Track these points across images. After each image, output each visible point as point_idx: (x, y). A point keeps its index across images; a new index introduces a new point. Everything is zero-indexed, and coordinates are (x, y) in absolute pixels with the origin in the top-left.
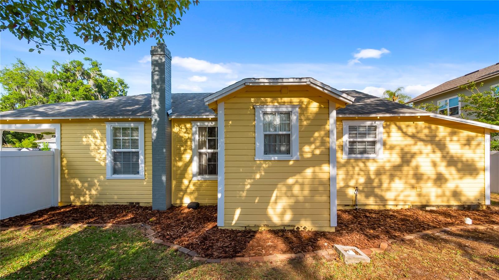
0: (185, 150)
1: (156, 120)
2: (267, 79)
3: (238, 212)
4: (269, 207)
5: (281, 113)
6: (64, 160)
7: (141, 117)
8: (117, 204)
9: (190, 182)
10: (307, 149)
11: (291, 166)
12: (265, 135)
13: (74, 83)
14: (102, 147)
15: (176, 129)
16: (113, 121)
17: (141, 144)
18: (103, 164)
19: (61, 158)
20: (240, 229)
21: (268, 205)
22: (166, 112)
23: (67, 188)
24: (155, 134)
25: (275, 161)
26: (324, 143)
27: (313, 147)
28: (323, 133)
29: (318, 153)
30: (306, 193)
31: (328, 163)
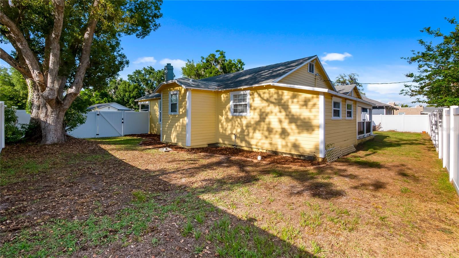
3: (165, 136)
4: (171, 135)
5: (175, 94)
6: (151, 116)
11: (177, 117)
12: (171, 104)
14: (158, 111)
16: (159, 99)
18: (158, 117)
23: (151, 127)
25: (173, 115)
26: (185, 107)
27: (182, 109)
28: (185, 102)
29: (184, 111)
30: (180, 130)
31: (186, 116)
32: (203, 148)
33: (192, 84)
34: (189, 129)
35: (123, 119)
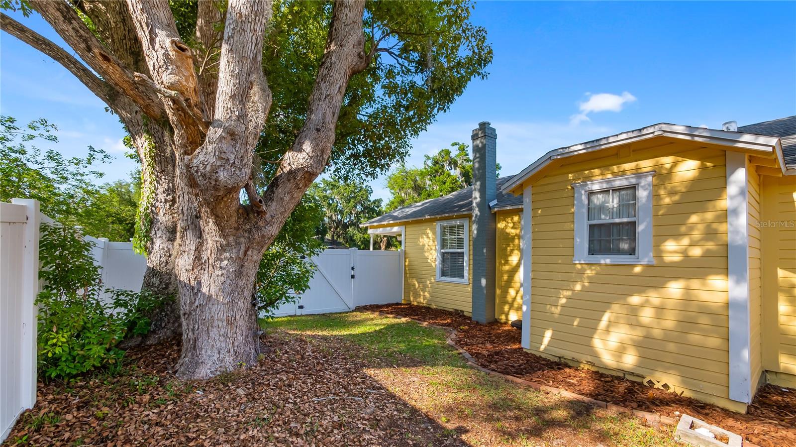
0: (512, 251)
1: (476, 215)
2: (581, 144)
3: (548, 334)
4: (596, 336)
5: (616, 190)
6: (407, 260)
7: (464, 213)
8: (445, 309)
9: (517, 292)
10: (670, 245)
11: (637, 275)
12: (590, 225)
13: (441, 176)
14: (434, 248)
15: (501, 225)
16: (440, 220)
17: (466, 243)
18: (433, 265)
19: (405, 258)
20: (552, 359)
21: (594, 333)
22: (487, 204)
23: (408, 287)
24: (475, 232)
25: (606, 265)
26: (713, 234)
27: (686, 243)
28: (709, 215)
29: (697, 253)
30: (669, 324)
31: (724, 274)
35: (353, 268)
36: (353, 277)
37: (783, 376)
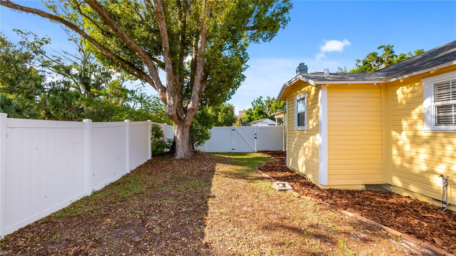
3: (291, 160)
4: (298, 160)
5: (302, 99)
10: (310, 122)
12: (298, 114)
25: (300, 130)
26: (317, 117)
27: (313, 120)
28: (317, 109)
29: (314, 124)
30: (310, 154)
31: (318, 133)
32: (352, 193)
33: (328, 77)
34: (324, 155)
35: (256, 134)
36: (256, 138)
37: (396, 187)
